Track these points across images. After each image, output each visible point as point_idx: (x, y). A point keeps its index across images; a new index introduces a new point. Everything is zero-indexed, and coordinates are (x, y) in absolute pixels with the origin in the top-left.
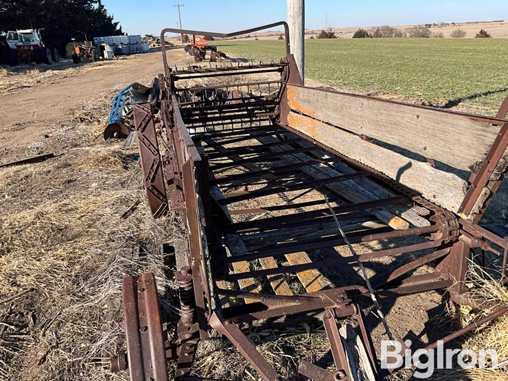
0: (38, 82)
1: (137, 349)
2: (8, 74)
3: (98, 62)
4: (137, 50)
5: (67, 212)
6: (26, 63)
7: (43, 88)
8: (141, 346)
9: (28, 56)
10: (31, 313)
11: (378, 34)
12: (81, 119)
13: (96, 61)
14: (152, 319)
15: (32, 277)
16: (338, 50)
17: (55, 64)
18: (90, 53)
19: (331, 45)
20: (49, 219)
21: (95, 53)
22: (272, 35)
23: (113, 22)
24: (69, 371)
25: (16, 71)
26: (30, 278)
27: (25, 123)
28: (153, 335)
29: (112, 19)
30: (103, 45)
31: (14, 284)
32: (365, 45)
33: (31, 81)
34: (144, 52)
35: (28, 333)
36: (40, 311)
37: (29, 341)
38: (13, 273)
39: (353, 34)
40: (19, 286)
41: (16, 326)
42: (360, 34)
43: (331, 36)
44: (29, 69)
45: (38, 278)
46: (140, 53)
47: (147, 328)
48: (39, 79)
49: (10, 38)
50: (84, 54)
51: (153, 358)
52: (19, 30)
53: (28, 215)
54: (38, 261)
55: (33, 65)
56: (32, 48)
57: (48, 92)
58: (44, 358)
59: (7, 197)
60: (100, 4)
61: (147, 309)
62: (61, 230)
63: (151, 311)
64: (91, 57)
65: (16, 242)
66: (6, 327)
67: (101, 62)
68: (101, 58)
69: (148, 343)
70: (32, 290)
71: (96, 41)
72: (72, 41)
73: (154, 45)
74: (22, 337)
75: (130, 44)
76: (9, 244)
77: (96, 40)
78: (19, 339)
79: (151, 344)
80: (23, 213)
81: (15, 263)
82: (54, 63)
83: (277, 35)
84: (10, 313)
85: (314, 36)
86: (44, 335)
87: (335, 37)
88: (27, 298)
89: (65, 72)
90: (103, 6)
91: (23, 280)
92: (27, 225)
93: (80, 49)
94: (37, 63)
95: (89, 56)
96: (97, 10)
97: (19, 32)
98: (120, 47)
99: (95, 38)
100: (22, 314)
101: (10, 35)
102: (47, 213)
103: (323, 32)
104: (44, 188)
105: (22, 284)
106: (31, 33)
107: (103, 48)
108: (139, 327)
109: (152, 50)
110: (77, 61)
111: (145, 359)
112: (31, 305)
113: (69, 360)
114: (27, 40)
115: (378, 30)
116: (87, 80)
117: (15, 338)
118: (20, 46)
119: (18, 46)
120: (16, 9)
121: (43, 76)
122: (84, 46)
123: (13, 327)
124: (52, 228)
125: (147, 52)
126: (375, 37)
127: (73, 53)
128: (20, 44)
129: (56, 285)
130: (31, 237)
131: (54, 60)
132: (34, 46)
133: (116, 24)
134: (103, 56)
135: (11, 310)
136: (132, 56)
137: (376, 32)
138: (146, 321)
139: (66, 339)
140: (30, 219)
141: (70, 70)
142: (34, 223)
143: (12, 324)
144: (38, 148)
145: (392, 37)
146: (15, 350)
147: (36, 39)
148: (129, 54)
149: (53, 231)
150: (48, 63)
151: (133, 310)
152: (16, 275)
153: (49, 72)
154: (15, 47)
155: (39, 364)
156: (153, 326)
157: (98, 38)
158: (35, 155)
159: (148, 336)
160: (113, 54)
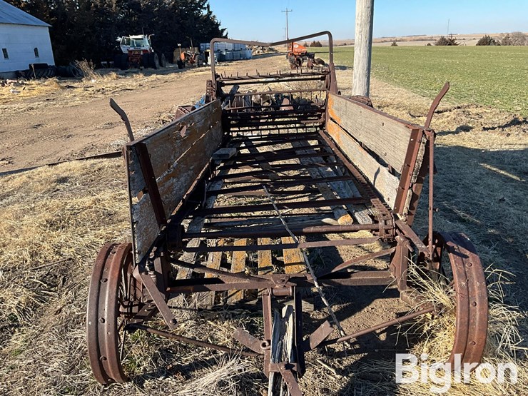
0: (140, 85)
1: (95, 294)
2: (117, 77)
3: (200, 68)
4: (241, 57)
5: (120, 200)
6: (136, 67)
7: (143, 91)
8: (99, 293)
9: (138, 61)
10: (63, 277)
11: (507, 41)
12: (163, 121)
13: (199, 67)
14: (112, 274)
15: (73, 250)
16: (451, 58)
17: (161, 69)
18: (194, 59)
19: (446, 53)
20: (103, 205)
21: (199, 59)
22: (386, 41)
23: (220, 28)
24: (74, 321)
25: (125, 75)
26: (71, 250)
27: (116, 123)
28: (110, 286)
29: (220, 25)
30: (208, 51)
31: (58, 253)
32: (485, 54)
33: (135, 84)
34: (247, 59)
35: (56, 291)
36: (71, 276)
37: (55, 297)
38: (60, 245)
39: (477, 41)
40: (61, 255)
41: (49, 285)
42: (486, 41)
43: (451, 42)
44: (136, 73)
45: (77, 251)
46: (244, 59)
47: (107, 280)
48: (141, 83)
49: (123, 43)
50: (189, 59)
51: (106, 303)
52: (131, 35)
53: (88, 201)
54: (82, 237)
55: (141, 70)
56: (142, 53)
57: (146, 95)
58: (60, 310)
59: (78, 185)
60: (208, 10)
61: (111, 266)
62: (110, 215)
63: (114, 268)
64: (194, 62)
65: (71, 222)
66: (41, 284)
67: (203, 68)
68: (204, 64)
69: (105, 291)
70: (70, 259)
71: (202, 47)
72: (178, 47)
73: (258, 52)
74: (50, 293)
75: (234, 51)
76: (65, 223)
77: (202, 45)
78: (48, 295)
79: (107, 292)
80: (85, 199)
81: (63, 236)
82: (161, 67)
83: (391, 41)
84: (47, 275)
85: (432, 43)
86: (67, 294)
87: (455, 45)
88: (64, 265)
89: (166, 77)
90: (211, 12)
91: (65, 251)
92: (84, 209)
93: (185, 55)
94: (145, 68)
95: (193, 62)
96: (205, 16)
97: (132, 37)
98: (224, 54)
99: (202, 44)
100: (56, 277)
101: (123, 40)
102: (104, 200)
103: (443, 39)
104: (110, 179)
105: (64, 254)
106: (142, 39)
107: (207, 54)
108: (101, 278)
109: (255, 57)
110: (182, 66)
111: (100, 303)
112: (66, 271)
113: (76, 313)
114: (139, 45)
115: (508, 37)
116: (184, 85)
117: (45, 293)
118: (131, 51)
119: (129, 51)
120: (132, 15)
121: (146, 80)
122: (188, 52)
123: (45, 285)
124: (103, 213)
125: (250, 58)
126: (503, 45)
127: (178, 59)
128: (132, 49)
129: (90, 257)
130: (84, 219)
131: (161, 65)
132: (144, 51)
133: (223, 30)
134: (206, 61)
135: (49, 273)
136: (234, 63)
137: (505, 39)
138: (107, 276)
139: (80, 298)
140: (87, 204)
141: (173, 75)
142: (90, 207)
143: (45, 283)
144: (118, 145)
145: (524, 45)
146: (42, 302)
147: (146, 44)
148: (231, 61)
149: (104, 215)
150: (155, 68)
151: (101, 266)
152: (61, 247)
153: (154, 77)
154: (127, 52)
155: (55, 314)
156: (112, 279)
157: (204, 44)
158: (114, 151)
159: (106, 286)
160: (216, 61)
